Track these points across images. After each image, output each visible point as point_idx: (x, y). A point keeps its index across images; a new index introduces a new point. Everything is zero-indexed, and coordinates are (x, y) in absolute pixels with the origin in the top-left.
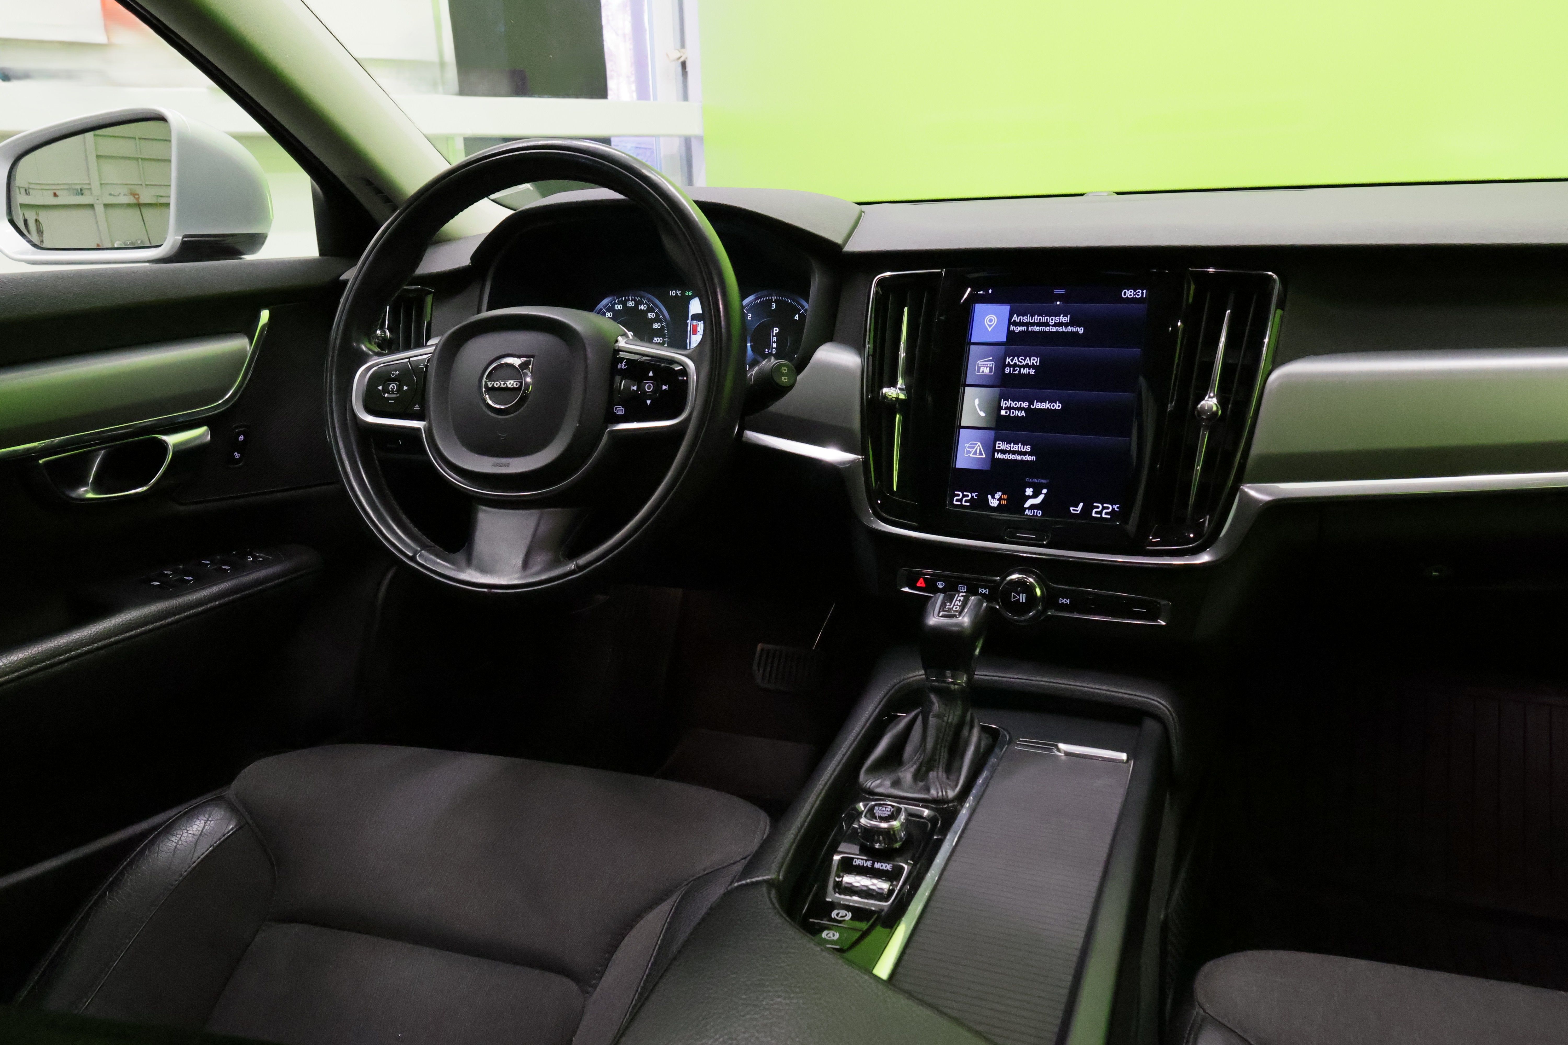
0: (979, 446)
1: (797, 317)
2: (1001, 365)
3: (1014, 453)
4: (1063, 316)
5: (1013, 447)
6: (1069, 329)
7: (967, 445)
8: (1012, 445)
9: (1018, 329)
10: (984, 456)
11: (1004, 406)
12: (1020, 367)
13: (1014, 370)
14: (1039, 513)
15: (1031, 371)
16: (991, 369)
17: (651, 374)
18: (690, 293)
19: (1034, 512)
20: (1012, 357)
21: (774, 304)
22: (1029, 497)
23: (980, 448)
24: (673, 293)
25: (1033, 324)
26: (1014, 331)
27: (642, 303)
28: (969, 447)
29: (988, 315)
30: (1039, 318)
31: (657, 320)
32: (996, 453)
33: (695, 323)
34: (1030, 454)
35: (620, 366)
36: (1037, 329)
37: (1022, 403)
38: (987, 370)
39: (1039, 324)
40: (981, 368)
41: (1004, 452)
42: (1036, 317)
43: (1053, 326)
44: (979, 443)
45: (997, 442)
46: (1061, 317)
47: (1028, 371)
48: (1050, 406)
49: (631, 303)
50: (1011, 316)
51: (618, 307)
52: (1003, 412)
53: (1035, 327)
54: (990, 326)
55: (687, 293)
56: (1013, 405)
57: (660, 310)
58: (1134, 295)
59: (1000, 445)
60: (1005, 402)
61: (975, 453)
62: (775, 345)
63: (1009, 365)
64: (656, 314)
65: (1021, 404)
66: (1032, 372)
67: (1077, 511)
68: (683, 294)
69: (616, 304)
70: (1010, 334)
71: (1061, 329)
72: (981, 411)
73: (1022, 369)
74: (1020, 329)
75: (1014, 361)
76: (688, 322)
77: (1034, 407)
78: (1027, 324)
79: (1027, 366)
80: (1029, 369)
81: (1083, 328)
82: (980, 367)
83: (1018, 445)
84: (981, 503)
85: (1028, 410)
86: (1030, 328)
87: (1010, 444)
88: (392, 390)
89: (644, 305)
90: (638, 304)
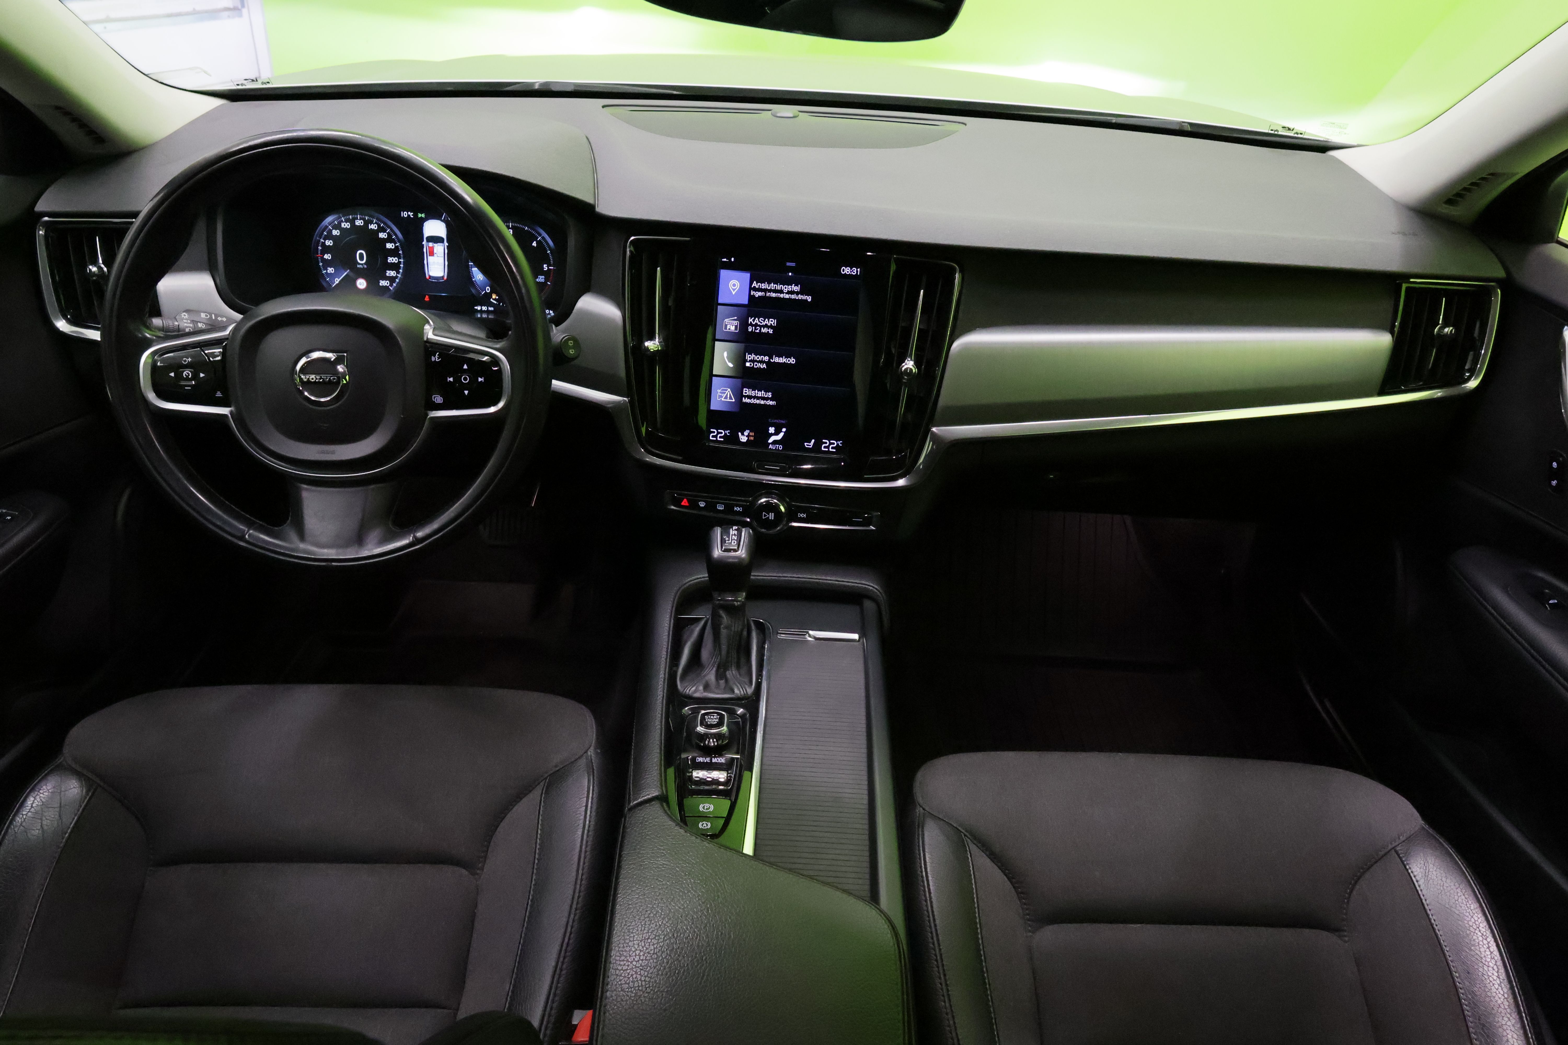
0: (729, 391)
1: (534, 244)
2: (744, 324)
3: (758, 398)
4: (794, 286)
5: (757, 393)
6: (800, 297)
7: (719, 391)
8: (756, 392)
9: (758, 294)
10: (734, 400)
11: (749, 359)
12: (761, 326)
13: (756, 329)
14: (780, 447)
15: (769, 330)
16: (736, 327)
17: (465, 367)
18: (423, 215)
19: (776, 447)
20: (753, 318)
21: (511, 230)
22: (772, 435)
23: (730, 394)
24: (405, 214)
25: (770, 291)
26: (754, 296)
27: (372, 223)
28: (720, 393)
29: (730, 281)
30: (775, 285)
31: (390, 240)
32: (744, 398)
33: (431, 244)
34: (771, 399)
35: (433, 359)
36: (774, 295)
37: (763, 357)
38: (733, 328)
39: (775, 291)
40: (728, 326)
41: (750, 397)
42: (772, 285)
43: (786, 293)
44: (729, 390)
45: (744, 389)
46: (793, 287)
47: (767, 330)
48: (786, 360)
49: (360, 222)
50: (751, 283)
51: (346, 225)
52: (748, 364)
53: (772, 293)
55: (420, 215)
56: (756, 358)
57: (391, 230)
58: (851, 272)
59: (747, 392)
60: (749, 356)
61: (726, 398)
63: (751, 325)
64: (388, 234)
65: (762, 358)
66: (771, 331)
67: (810, 446)
68: (415, 215)
69: (343, 222)
70: (751, 298)
71: (793, 297)
72: (729, 362)
73: (762, 328)
74: (760, 294)
75: (755, 322)
76: (423, 243)
77: (773, 361)
78: (765, 290)
79: (766, 326)
80: (768, 329)
81: (811, 297)
83: (761, 391)
84: (733, 439)
85: (768, 363)
86: (768, 294)
87: (755, 391)
88: (187, 377)
89: (374, 224)
90: (367, 223)
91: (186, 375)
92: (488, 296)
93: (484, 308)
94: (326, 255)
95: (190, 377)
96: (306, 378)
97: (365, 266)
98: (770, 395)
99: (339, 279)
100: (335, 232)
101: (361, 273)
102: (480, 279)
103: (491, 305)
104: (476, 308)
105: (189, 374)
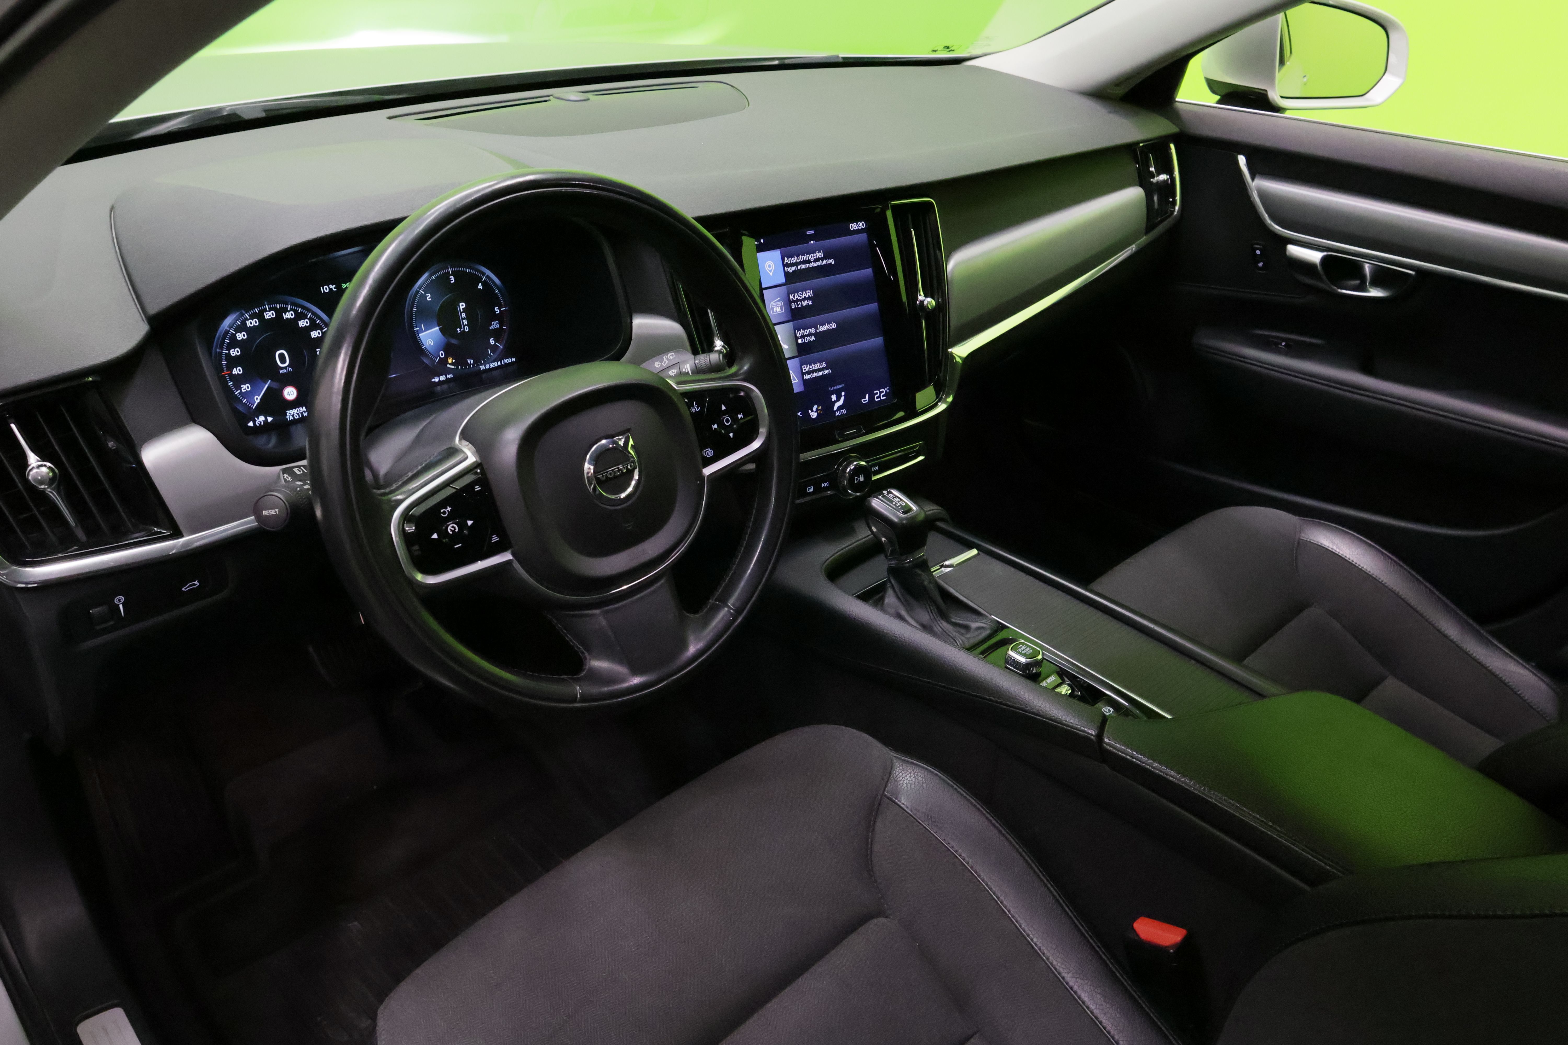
1: (480, 286)
2: (788, 302)
3: (816, 371)
4: (818, 253)
5: (814, 367)
6: (825, 262)
8: (813, 365)
10: (797, 381)
11: (799, 335)
12: (801, 300)
13: (798, 305)
14: (844, 411)
15: (809, 302)
16: (781, 307)
17: (724, 408)
19: (840, 413)
20: (793, 294)
21: (452, 277)
22: (835, 402)
24: (325, 289)
25: (800, 263)
26: (789, 272)
27: (286, 311)
29: (766, 263)
30: (802, 257)
31: (313, 326)
32: (807, 375)
34: (826, 368)
35: (693, 411)
36: (804, 266)
37: (810, 329)
38: (779, 309)
39: (805, 262)
41: (809, 373)
42: (800, 257)
43: (814, 262)
44: (797, 369)
45: (803, 366)
46: (817, 254)
47: (807, 303)
48: (829, 326)
49: (270, 313)
50: (783, 260)
51: (253, 323)
52: (800, 341)
53: (802, 265)
54: (770, 271)
55: (344, 286)
56: (805, 333)
57: (314, 313)
58: (858, 227)
59: (805, 368)
60: (798, 332)
61: (797, 378)
62: (465, 322)
63: (793, 301)
64: (310, 319)
65: (810, 331)
66: (810, 302)
67: (866, 401)
68: (339, 287)
69: (248, 320)
70: (787, 274)
71: (820, 263)
72: (784, 344)
73: (803, 302)
74: (793, 269)
75: (796, 297)
77: (819, 331)
78: (796, 264)
79: (805, 299)
80: (808, 301)
81: (833, 260)
82: (773, 308)
83: (817, 364)
84: (805, 418)
85: (816, 334)
86: (799, 267)
87: (812, 365)
88: (453, 531)
89: (289, 312)
90: (280, 312)
91: (451, 530)
92: (444, 361)
93: (442, 378)
94: (235, 369)
95: (457, 531)
96: (603, 476)
97: (290, 369)
98: (824, 365)
99: (259, 396)
100: (240, 336)
101: (287, 380)
102: (430, 344)
103: (450, 371)
104: (433, 380)
105: (454, 528)
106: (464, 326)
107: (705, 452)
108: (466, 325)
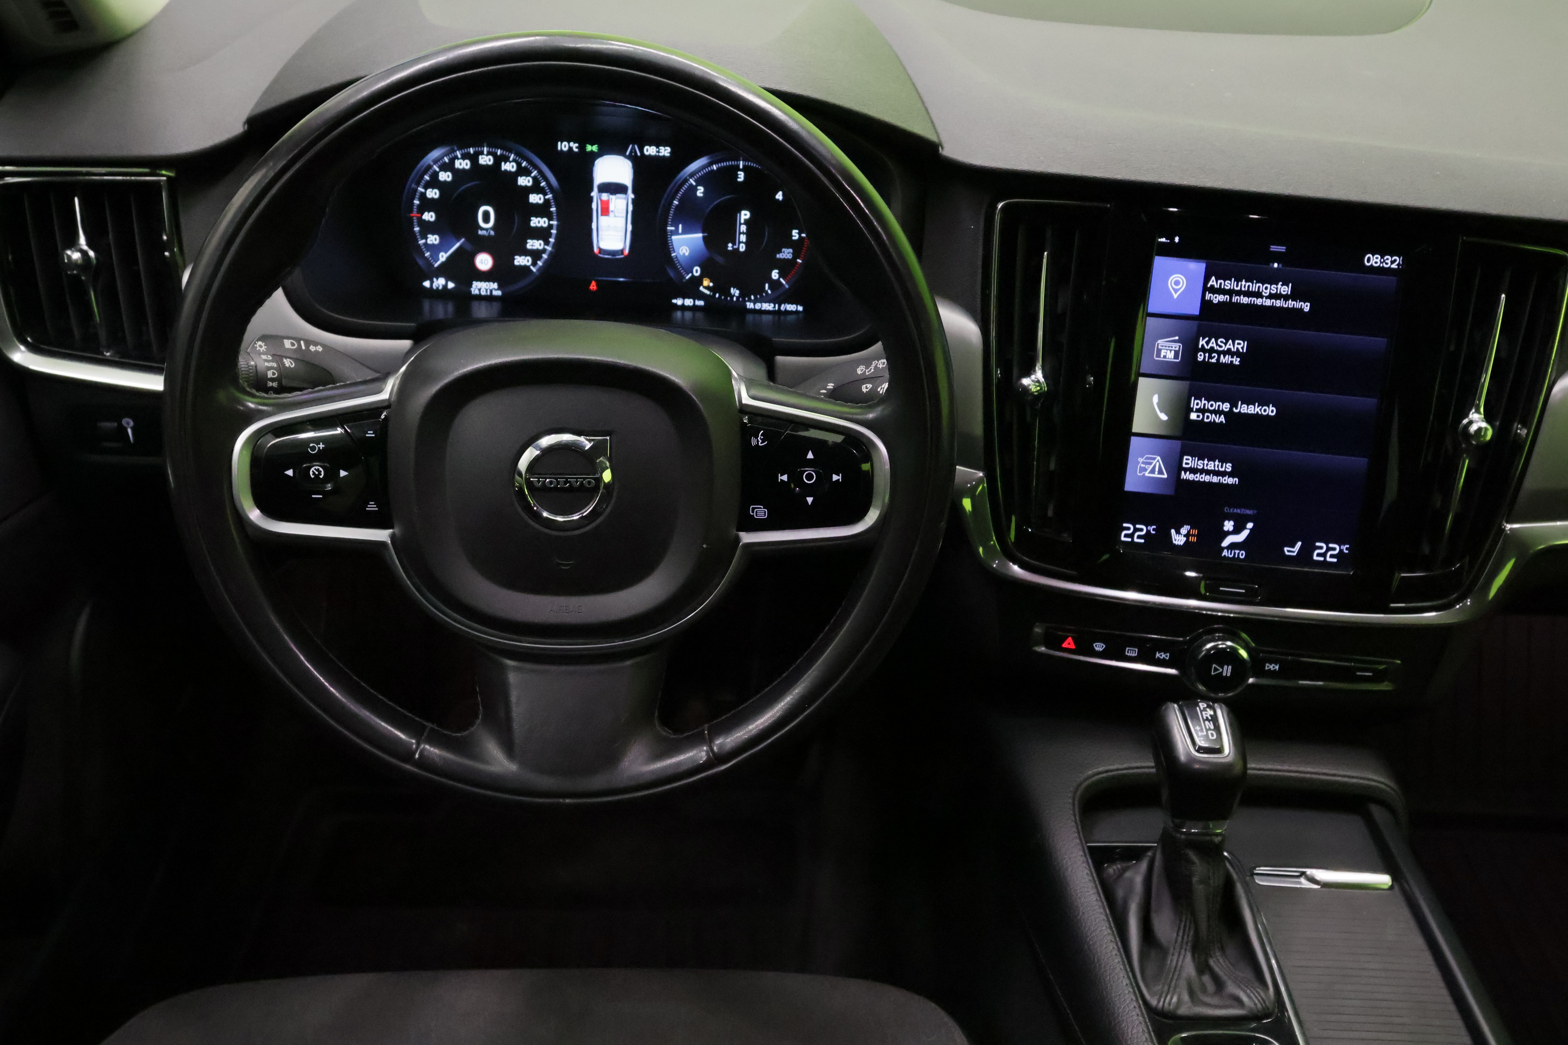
0: (1158, 461)
1: (779, 196)
2: (1190, 348)
3: (1208, 472)
4: (1282, 285)
5: (1207, 465)
6: (1291, 304)
7: (1141, 460)
8: (1206, 462)
9: (1218, 298)
10: (1165, 476)
11: (1195, 407)
12: (1219, 353)
13: (1210, 357)
14: (1242, 555)
15: (1234, 360)
16: (1176, 353)
17: (810, 456)
18: (595, 148)
19: (1235, 553)
20: (1207, 339)
21: (742, 173)
22: (1229, 533)
23: (1159, 463)
24: (563, 146)
25: (1239, 293)
26: (1210, 301)
27: (506, 159)
28: (1143, 463)
29: (1170, 275)
30: (1247, 284)
31: (536, 188)
32: (1183, 472)
33: (605, 196)
34: (1231, 475)
35: (754, 442)
36: (1245, 300)
37: (1221, 403)
38: (1170, 356)
39: (1248, 294)
40: (1163, 351)
41: (1193, 471)
42: (1244, 283)
43: (1267, 298)
44: (1159, 458)
45: (1185, 457)
46: (1279, 286)
47: (1230, 359)
48: (1261, 410)
49: (487, 158)
50: (1207, 279)
51: (463, 164)
52: (1193, 416)
53: (1242, 297)
54: (1176, 291)
55: (589, 148)
56: (1208, 406)
57: (540, 172)
58: (1381, 263)
59: (1189, 462)
60: (1196, 401)
61: (1153, 471)
62: (743, 238)
63: (1203, 350)
64: (534, 178)
65: (1219, 406)
66: (1236, 361)
67: (1293, 552)
68: (582, 148)
69: (458, 159)
70: (1206, 305)
71: (1279, 303)
72: (1161, 412)
73: (1222, 356)
74: (1221, 298)
75: (1210, 345)
76: (592, 194)
77: (1237, 411)
78: (1231, 292)
79: (1229, 352)
80: (1232, 357)
81: (1309, 304)
82: (1161, 350)
83: (1215, 461)
84: (1161, 540)
85: (1229, 415)
86: (1235, 299)
87: (1203, 460)
88: (317, 476)
89: (510, 162)
90: (498, 160)
91: (314, 473)
92: (698, 281)
93: (689, 302)
94: (426, 213)
95: (321, 477)
96: (539, 481)
97: (492, 233)
98: (1228, 467)
99: (446, 253)
100: (445, 176)
101: (484, 244)
102: (684, 254)
103: (702, 296)
104: (674, 301)
105: (320, 472)
106: (740, 242)
107: (753, 509)
108: (742, 242)
